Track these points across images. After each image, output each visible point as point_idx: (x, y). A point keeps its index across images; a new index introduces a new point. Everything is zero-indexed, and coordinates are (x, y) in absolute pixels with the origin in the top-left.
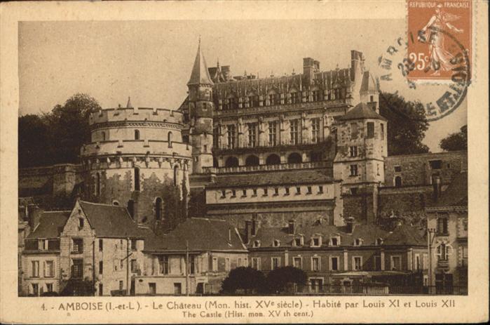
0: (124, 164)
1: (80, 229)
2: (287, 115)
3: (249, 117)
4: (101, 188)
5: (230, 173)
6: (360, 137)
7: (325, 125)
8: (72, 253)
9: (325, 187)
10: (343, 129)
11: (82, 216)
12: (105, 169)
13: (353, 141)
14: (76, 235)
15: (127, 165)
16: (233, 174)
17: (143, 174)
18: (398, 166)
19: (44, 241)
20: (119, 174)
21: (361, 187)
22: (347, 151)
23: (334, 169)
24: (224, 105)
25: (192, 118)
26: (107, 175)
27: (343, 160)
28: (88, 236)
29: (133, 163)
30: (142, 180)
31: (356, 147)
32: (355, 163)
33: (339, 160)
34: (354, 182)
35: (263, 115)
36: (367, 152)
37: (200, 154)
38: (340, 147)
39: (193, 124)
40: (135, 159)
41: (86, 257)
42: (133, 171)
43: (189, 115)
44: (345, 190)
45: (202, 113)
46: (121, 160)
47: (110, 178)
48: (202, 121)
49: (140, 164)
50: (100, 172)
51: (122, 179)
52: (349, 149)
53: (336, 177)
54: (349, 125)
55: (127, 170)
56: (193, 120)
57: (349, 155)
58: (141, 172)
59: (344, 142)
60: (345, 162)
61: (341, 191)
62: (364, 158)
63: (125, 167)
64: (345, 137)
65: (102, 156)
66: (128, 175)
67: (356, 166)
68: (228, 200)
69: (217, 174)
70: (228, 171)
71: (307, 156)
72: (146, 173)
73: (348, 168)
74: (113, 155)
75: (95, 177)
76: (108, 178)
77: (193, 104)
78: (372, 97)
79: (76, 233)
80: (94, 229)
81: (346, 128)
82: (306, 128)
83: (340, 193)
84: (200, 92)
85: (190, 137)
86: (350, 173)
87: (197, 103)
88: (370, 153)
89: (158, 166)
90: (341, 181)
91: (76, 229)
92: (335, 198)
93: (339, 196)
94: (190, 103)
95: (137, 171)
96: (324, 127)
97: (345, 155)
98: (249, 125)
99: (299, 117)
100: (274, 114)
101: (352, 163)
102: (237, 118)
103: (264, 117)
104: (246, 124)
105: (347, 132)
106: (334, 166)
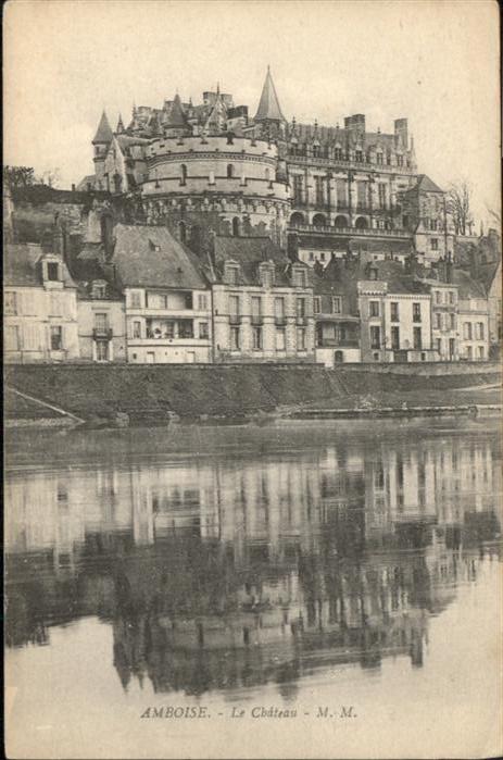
2: (357, 174)
3: (319, 168)
7: (394, 192)
10: (424, 200)
13: (433, 214)
22: (427, 223)
23: (416, 240)
27: (425, 232)
31: (436, 221)
32: (436, 237)
33: (422, 232)
35: (334, 169)
38: (423, 218)
52: (430, 221)
57: (430, 227)
59: (425, 213)
60: (427, 234)
62: (444, 233)
64: (426, 208)
67: (437, 239)
73: (428, 241)
81: (427, 200)
82: (374, 192)
86: (431, 246)
96: (391, 194)
97: (426, 227)
98: (316, 177)
99: (367, 179)
100: (343, 170)
101: (433, 237)
102: (305, 167)
103: (333, 171)
104: (314, 176)
105: (428, 204)
106: (418, 237)
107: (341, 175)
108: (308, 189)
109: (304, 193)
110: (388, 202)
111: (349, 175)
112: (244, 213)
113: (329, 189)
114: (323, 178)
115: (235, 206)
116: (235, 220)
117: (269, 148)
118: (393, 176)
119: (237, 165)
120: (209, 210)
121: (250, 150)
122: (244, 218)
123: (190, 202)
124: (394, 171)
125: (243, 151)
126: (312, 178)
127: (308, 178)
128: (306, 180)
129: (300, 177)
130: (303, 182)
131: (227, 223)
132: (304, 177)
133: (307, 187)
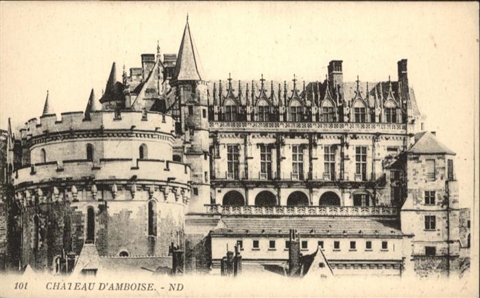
2: (322, 138)
3: (263, 134)
4: (96, 229)
6: (439, 179)
7: (377, 157)
9: (390, 243)
10: (415, 166)
12: (107, 201)
13: (429, 183)
15: (142, 197)
20: (130, 209)
22: (420, 196)
23: (403, 220)
24: (220, 114)
25: (186, 129)
26: (109, 209)
27: (415, 208)
29: (150, 193)
30: (158, 220)
31: (433, 193)
32: (432, 214)
33: (411, 207)
34: (430, 239)
35: (286, 134)
36: (451, 199)
37: (202, 184)
38: (411, 190)
39: (188, 139)
40: (152, 189)
42: (147, 205)
43: (183, 126)
44: (418, 248)
45: (200, 124)
46: (135, 188)
47: (116, 214)
48: (201, 135)
49: (157, 197)
50: (95, 205)
51: (133, 216)
52: (423, 195)
53: (405, 229)
54: (424, 162)
55: (140, 204)
56: (188, 133)
57: (424, 202)
59: (416, 183)
60: (418, 211)
62: (445, 207)
63: (139, 198)
64: (418, 176)
67: (434, 217)
73: (421, 219)
74: (124, 180)
76: (111, 214)
77: (187, 109)
81: (419, 165)
82: (348, 159)
83: (411, 252)
86: (424, 226)
87: (194, 108)
88: (454, 202)
90: (412, 236)
92: (404, 258)
93: (409, 258)
94: (183, 108)
95: (151, 206)
96: (374, 160)
97: (418, 202)
98: (261, 146)
99: (339, 142)
100: (302, 135)
101: (428, 214)
102: (244, 135)
103: (286, 136)
104: (258, 145)
105: (421, 171)
106: (403, 214)
107: (298, 141)
108: (249, 161)
109: (242, 167)
110: (369, 171)
111: (310, 140)
112: (100, 200)
113: (279, 159)
114: (270, 146)
115: (89, 193)
116: (90, 210)
117: (164, 121)
118: (377, 136)
119: (97, 144)
120: (60, 200)
121: (141, 126)
122: (100, 207)
123: (40, 192)
124: (378, 129)
125: (133, 127)
126: (254, 147)
127: (248, 147)
128: (245, 150)
129: (237, 147)
130: (242, 153)
131: (80, 214)
132: (243, 147)
133: (246, 158)
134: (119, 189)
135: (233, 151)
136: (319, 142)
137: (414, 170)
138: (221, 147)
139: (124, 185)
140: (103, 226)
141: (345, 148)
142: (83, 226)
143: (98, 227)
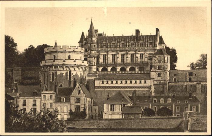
0: (65, 69)
1: (79, 94)
2: (130, 52)
3: (113, 51)
4: (54, 78)
5: (104, 74)
6: (162, 62)
7: (146, 56)
8: (76, 103)
9: (147, 81)
10: (155, 58)
11: (80, 89)
12: (57, 71)
13: (159, 63)
14: (77, 96)
15: (67, 69)
16: (106, 74)
17: (73, 73)
18: (175, 74)
19: (63, 98)
20: (63, 73)
21: (162, 81)
22: (156, 67)
23: (151, 74)
24: (101, 46)
25: (89, 50)
26: (57, 73)
27: (155, 71)
28: (82, 97)
29: (69, 68)
30: (72, 76)
31: (160, 66)
33: (153, 71)
34: (159, 80)
36: (165, 68)
37: (92, 65)
38: (154, 66)
39: (89, 53)
40: (70, 67)
41: (81, 104)
42: (68, 72)
43: (88, 50)
44: (155, 82)
45: (93, 49)
46: (64, 67)
47: (59, 74)
48: (93, 52)
49: (72, 69)
50: (54, 72)
51: (64, 75)
52: (157, 67)
53: (152, 77)
54: (158, 57)
55: (66, 71)
57: (157, 69)
58: (72, 72)
59: (155, 64)
60: (156, 71)
61: (154, 83)
62: (163, 70)
63: (66, 70)
64: (156, 62)
65: (55, 65)
66: (66, 74)
67: (160, 73)
68: (105, 84)
69: (99, 74)
70: (104, 73)
71: (138, 68)
72: (74, 73)
73: (156, 74)
74: (61, 65)
75: (51, 74)
76: (58, 74)
77: (89, 45)
78: (163, 47)
79: (77, 95)
80: (85, 94)
81: (156, 58)
82: (137, 57)
83: (153, 84)
84: (93, 40)
85: (88, 58)
86: (157, 76)
87: (91, 45)
89: (74, 70)
90: (154, 79)
91: (78, 94)
93: (152, 84)
94: (88, 45)
95: (70, 72)
96: (145, 57)
97: (156, 69)
100: (124, 51)
101: (158, 72)
102: (107, 51)
103: (119, 52)
104: (111, 54)
105: (156, 60)
106: (151, 73)
107: (123, 53)
108: (108, 59)
110: (144, 61)
111: (126, 53)
112: (55, 70)
113: (117, 58)
114: (115, 55)
118: (146, 51)
121: (76, 50)
126: (110, 55)
127: (108, 55)
128: (108, 56)
129: (105, 55)
130: (107, 57)
131: (50, 74)
132: (107, 55)
133: (108, 58)
134: (60, 67)
135: (105, 56)
136: (129, 53)
137: (154, 60)
138: (101, 55)
139: (61, 66)
140: (56, 78)
141: (136, 54)
142: (51, 78)
143: (55, 78)
